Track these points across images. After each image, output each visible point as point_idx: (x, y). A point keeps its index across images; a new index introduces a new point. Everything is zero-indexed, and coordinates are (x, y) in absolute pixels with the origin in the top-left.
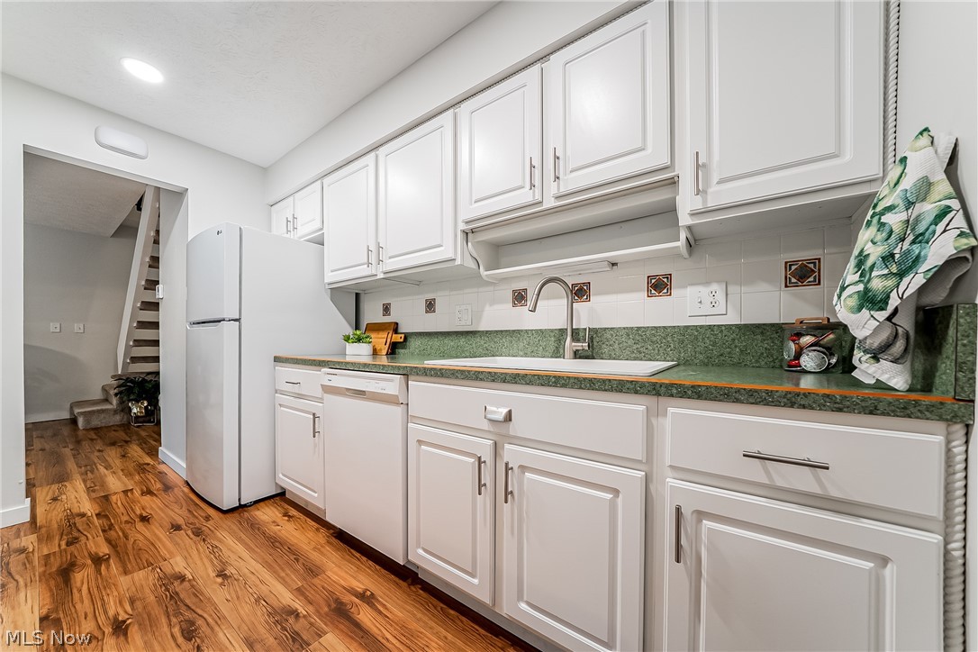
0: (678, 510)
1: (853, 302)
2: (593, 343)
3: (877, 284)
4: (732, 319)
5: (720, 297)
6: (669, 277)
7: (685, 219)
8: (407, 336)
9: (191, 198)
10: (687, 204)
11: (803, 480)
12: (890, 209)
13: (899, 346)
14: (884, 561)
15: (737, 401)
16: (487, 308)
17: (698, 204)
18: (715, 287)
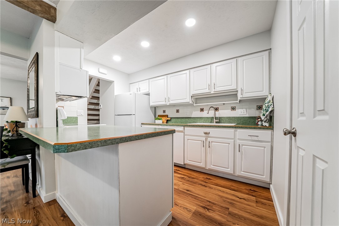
0: (239, 144)
1: (262, 115)
2: (220, 120)
3: (264, 113)
4: (247, 116)
5: (245, 111)
6: (235, 107)
7: (239, 99)
8: (171, 118)
9: (115, 83)
10: (240, 96)
11: (256, 138)
12: (266, 103)
13: (267, 121)
14: (265, 147)
15: (248, 128)
16: (194, 112)
17: (241, 96)
18: (244, 109)
